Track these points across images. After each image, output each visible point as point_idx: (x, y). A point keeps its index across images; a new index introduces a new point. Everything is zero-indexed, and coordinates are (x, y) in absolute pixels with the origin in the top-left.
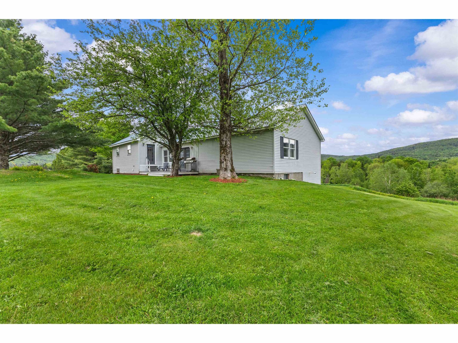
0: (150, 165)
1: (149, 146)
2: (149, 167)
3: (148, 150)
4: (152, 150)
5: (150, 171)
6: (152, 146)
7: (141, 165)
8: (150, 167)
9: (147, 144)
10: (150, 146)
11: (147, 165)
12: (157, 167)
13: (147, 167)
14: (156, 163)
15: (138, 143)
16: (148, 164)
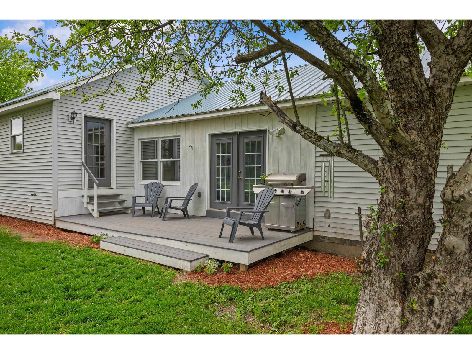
0: (96, 192)
1: (91, 125)
2: (91, 198)
3: (89, 137)
4: (102, 137)
5: (96, 214)
6: (101, 125)
7: (62, 194)
8: (100, 197)
9: (86, 117)
10: (96, 125)
11: (86, 192)
12: (122, 198)
13: (86, 200)
14: (113, 184)
15: (52, 106)
16: (90, 186)
